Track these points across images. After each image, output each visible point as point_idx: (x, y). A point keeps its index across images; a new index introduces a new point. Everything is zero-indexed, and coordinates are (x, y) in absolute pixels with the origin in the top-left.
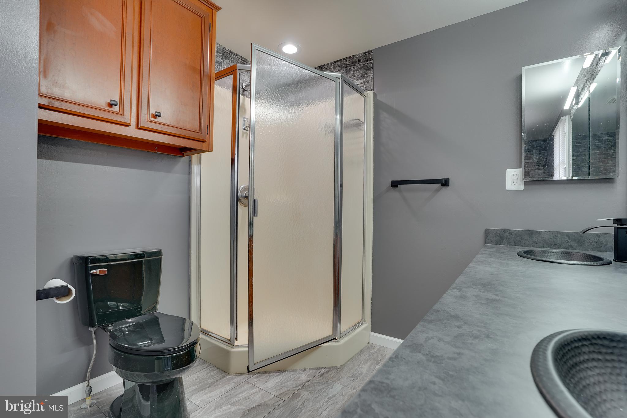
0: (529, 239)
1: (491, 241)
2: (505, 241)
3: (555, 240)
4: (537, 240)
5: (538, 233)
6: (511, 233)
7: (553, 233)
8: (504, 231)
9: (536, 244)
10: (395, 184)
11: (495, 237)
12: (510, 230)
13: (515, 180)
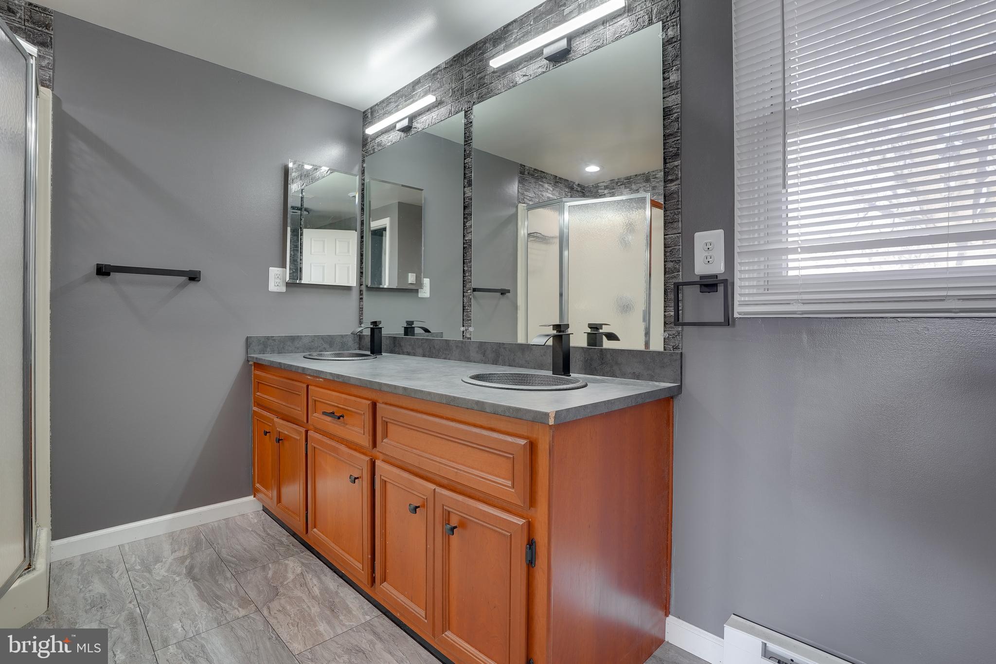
0: (291, 344)
1: (254, 351)
2: (268, 349)
3: (313, 343)
4: (298, 345)
5: (299, 338)
6: (274, 340)
7: (311, 336)
8: (268, 338)
9: (298, 349)
10: (103, 271)
11: (258, 345)
12: (273, 337)
13: (278, 280)
